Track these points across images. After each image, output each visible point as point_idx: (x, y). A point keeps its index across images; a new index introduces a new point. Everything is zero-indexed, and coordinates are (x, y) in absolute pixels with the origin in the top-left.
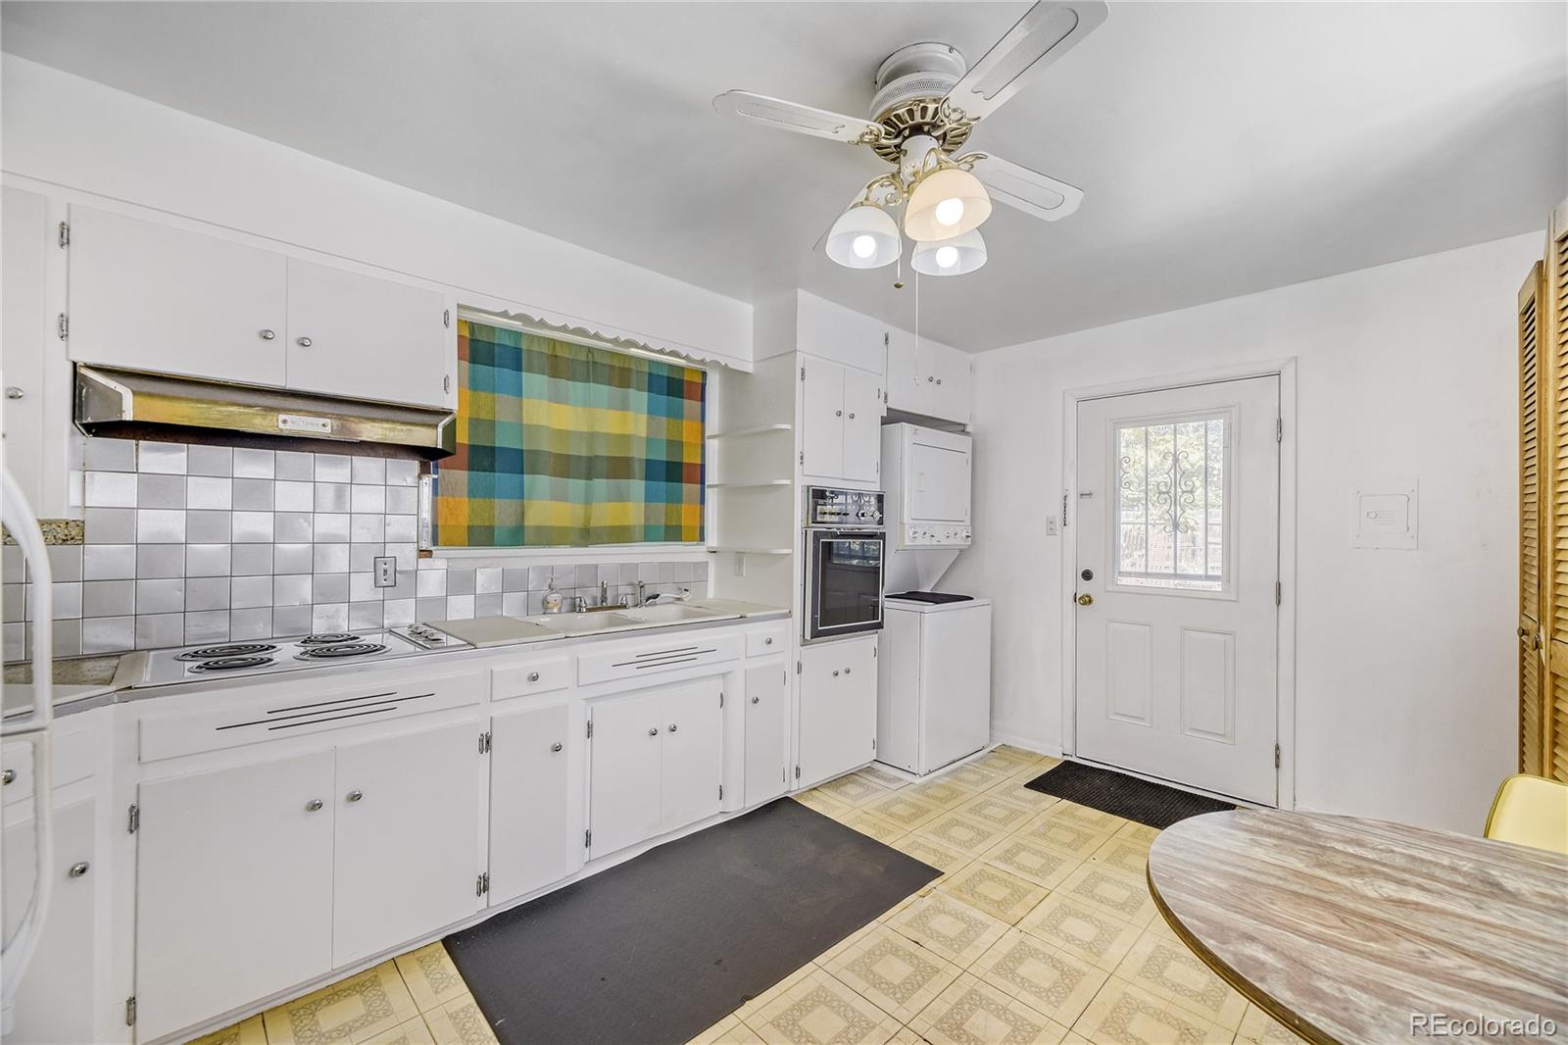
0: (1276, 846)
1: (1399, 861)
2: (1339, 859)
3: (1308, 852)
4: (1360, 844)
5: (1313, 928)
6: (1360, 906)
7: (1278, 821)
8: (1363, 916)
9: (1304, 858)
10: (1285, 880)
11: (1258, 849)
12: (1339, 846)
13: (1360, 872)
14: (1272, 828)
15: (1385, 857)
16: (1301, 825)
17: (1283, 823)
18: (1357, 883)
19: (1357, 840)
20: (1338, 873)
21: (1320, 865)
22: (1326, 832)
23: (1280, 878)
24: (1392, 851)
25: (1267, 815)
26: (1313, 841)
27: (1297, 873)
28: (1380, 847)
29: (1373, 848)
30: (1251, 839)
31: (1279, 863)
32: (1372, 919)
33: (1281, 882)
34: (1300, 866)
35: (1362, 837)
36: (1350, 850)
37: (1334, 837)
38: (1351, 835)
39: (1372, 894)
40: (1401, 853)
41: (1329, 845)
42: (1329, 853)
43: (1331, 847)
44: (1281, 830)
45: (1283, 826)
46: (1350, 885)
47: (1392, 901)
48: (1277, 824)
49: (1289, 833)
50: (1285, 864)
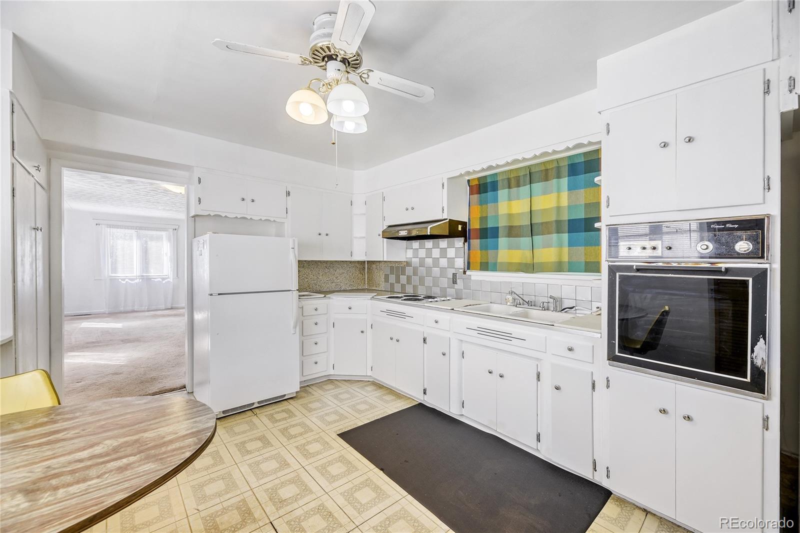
0: (164, 437)
1: (93, 472)
2: (129, 450)
3: (147, 444)
4: (121, 469)
5: (129, 416)
6: (112, 433)
7: (175, 453)
8: (109, 431)
9: (147, 440)
10: (148, 425)
11: (170, 430)
12: (132, 459)
13: (115, 450)
14: (173, 446)
15: (102, 469)
16: (160, 459)
17: (170, 454)
18: (115, 443)
19: (122, 472)
20: (126, 442)
21: (136, 441)
22: (144, 464)
23: (150, 425)
24: (98, 477)
25: (183, 453)
26: (148, 452)
27: (145, 431)
28: (107, 475)
29: (111, 471)
30: (177, 433)
31: (156, 431)
32: (105, 431)
33: (149, 423)
34: (146, 435)
35: (120, 477)
36: (125, 461)
37: (137, 464)
38: (128, 473)
39: (108, 442)
40: (92, 479)
41: (138, 456)
42: (136, 450)
43: (136, 455)
44: (170, 448)
45: (169, 452)
46: (119, 440)
47: (96, 444)
48: (174, 450)
49: (163, 449)
50: (153, 431)
